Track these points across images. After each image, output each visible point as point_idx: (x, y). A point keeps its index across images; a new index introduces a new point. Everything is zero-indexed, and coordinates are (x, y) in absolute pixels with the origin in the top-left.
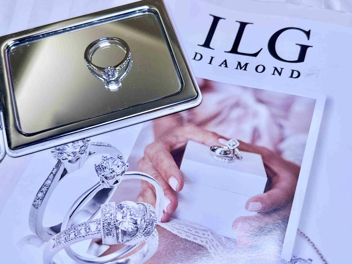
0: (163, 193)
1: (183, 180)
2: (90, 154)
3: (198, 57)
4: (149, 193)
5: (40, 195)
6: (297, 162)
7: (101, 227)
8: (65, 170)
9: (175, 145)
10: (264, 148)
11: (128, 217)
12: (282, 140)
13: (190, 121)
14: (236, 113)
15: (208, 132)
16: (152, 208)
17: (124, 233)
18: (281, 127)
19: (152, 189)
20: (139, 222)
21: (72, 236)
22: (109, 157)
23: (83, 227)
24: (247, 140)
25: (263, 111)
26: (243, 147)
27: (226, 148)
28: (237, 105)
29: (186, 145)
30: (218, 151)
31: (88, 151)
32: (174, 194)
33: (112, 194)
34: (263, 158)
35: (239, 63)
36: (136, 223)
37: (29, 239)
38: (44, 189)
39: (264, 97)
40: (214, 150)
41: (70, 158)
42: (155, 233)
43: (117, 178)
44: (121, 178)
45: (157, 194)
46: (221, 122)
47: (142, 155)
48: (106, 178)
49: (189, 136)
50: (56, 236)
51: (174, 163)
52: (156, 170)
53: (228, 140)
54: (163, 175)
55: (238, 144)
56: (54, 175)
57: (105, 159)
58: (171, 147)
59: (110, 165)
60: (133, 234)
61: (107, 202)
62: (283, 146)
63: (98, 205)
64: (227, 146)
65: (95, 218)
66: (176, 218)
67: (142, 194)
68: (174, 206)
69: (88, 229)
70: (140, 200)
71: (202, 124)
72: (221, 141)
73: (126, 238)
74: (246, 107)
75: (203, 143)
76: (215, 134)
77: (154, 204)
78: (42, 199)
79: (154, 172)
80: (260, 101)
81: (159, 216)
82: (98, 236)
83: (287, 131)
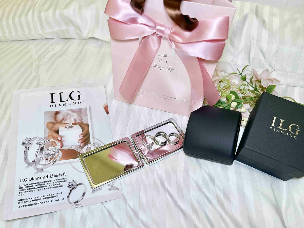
0: (57, 142)
1: (61, 137)
2: (33, 141)
3: (52, 106)
4: (54, 144)
5: (25, 156)
6: (87, 123)
7: (45, 156)
8: (28, 147)
9: (55, 130)
10: (78, 123)
11: (51, 151)
12: (82, 119)
13: (57, 123)
14: (68, 117)
15: (63, 124)
16: (56, 146)
17: (52, 155)
18: (81, 116)
19: (54, 142)
20: (55, 151)
21: (39, 161)
22: (39, 140)
23: (41, 158)
24: (74, 122)
25: (75, 114)
26: (73, 124)
27: (69, 126)
28: (68, 115)
29: (58, 129)
30: (67, 127)
31: (32, 140)
32: (61, 141)
33: (44, 148)
34: (79, 125)
35: (64, 104)
36: (54, 151)
37: (28, 167)
38: (25, 154)
39: (74, 111)
40: (66, 127)
41: (28, 144)
42: (60, 151)
43: (44, 143)
44: (45, 143)
45: (56, 143)
46: (65, 120)
47: (48, 136)
48: (41, 145)
49: (58, 127)
50: (35, 163)
51: (57, 134)
52: (53, 137)
53: (69, 124)
54: (56, 138)
55: (72, 124)
56: (26, 150)
57: (38, 140)
58: (55, 131)
59: (40, 141)
60: (55, 154)
61: (44, 150)
62: (83, 121)
63: (42, 152)
64: (69, 125)
65: (43, 155)
66: (63, 146)
67: (52, 144)
68: (62, 144)
69: (43, 158)
70: (53, 146)
71: (60, 122)
72: (67, 125)
73: (53, 156)
74: (70, 115)
75: (63, 127)
76: (65, 124)
77: (56, 145)
78: (26, 157)
79: (53, 138)
80: (73, 112)
81: (59, 147)
82: (46, 158)
83: (83, 117)
